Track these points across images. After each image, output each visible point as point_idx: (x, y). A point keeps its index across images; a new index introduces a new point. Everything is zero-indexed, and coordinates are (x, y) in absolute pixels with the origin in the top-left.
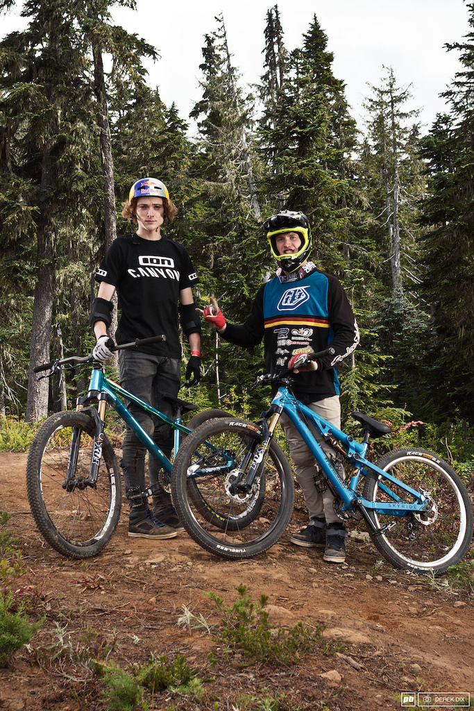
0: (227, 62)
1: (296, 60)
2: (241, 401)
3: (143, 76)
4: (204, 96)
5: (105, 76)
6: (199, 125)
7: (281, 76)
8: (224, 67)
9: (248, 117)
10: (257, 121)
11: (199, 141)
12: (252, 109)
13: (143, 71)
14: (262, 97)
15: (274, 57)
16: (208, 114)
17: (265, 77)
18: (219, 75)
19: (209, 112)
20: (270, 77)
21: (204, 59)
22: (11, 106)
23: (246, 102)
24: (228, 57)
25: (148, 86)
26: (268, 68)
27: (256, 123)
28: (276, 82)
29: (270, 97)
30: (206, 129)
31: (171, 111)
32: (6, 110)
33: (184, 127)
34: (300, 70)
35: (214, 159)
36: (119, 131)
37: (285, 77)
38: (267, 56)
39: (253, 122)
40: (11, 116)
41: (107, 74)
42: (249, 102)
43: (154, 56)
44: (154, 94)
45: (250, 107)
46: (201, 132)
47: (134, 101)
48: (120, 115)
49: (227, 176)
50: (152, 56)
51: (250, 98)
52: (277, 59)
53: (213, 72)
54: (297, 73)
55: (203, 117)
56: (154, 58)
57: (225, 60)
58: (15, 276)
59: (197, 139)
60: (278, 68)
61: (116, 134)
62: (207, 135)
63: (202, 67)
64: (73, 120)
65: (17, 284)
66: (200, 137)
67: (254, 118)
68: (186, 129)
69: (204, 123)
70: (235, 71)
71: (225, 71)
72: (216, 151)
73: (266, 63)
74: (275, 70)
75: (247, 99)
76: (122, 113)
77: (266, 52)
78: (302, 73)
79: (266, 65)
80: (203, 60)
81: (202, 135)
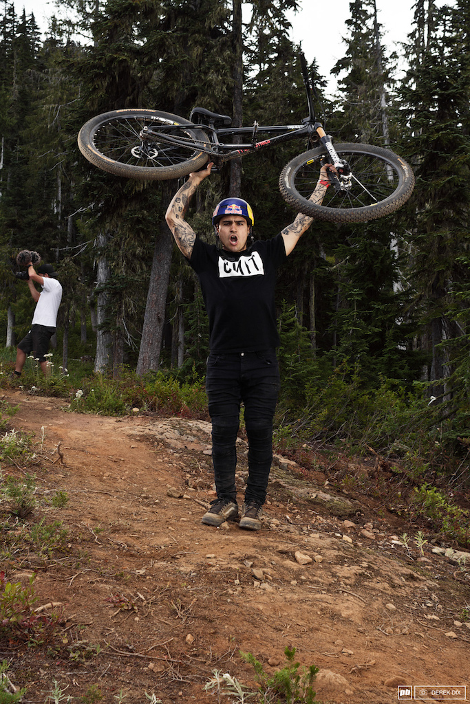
0: (373, 18)
1: (444, 17)
2: (352, 372)
3: (287, 30)
4: (347, 53)
5: (243, 27)
6: (339, 82)
7: (429, 34)
8: (370, 23)
9: (390, 76)
10: (399, 80)
11: (337, 99)
12: (395, 67)
13: (288, 25)
14: (407, 55)
15: (423, 14)
16: (350, 71)
17: (412, 35)
18: (364, 31)
19: (350, 69)
20: (417, 35)
21: (351, 14)
22: (146, 55)
23: (390, 60)
24: (376, 11)
25: (291, 41)
26: (416, 26)
27: (398, 82)
28: (423, 40)
29: (415, 56)
30: (345, 87)
31: (311, 67)
32: (141, 58)
33: (323, 84)
34: (447, 28)
35: (350, 117)
36: (258, 84)
37: (433, 35)
38: (416, 13)
39: (394, 81)
40: (146, 65)
41: (245, 25)
42: (392, 60)
43: (295, 8)
44: (296, 49)
45: (393, 66)
46: (340, 89)
47: (276, 55)
48: (260, 68)
49: (362, 136)
50: (293, 8)
51: (394, 56)
52: (426, 16)
53: (358, 27)
54: (444, 31)
55: (344, 73)
56: (295, 9)
57: (371, 16)
58: (137, 227)
59: (335, 96)
60: (426, 26)
61: (255, 88)
62: (345, 93)
63: (349, 22)
64: (207, 71)
65: (139, 236)
66: (337, 95)
67: (396, 78)
68: (325, 86)
69: (345, 81)
70: (380, 27)
71: (370, 27)
72: (353, 109)
73: (414, 20)
74: (423, 28)
75: (391, 57)
76: (262, 67)
77: (415, 8)
78: (449, 31)
79: (414, 23)
80: (349, 16)
81: (341, 92)
